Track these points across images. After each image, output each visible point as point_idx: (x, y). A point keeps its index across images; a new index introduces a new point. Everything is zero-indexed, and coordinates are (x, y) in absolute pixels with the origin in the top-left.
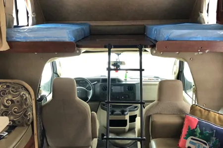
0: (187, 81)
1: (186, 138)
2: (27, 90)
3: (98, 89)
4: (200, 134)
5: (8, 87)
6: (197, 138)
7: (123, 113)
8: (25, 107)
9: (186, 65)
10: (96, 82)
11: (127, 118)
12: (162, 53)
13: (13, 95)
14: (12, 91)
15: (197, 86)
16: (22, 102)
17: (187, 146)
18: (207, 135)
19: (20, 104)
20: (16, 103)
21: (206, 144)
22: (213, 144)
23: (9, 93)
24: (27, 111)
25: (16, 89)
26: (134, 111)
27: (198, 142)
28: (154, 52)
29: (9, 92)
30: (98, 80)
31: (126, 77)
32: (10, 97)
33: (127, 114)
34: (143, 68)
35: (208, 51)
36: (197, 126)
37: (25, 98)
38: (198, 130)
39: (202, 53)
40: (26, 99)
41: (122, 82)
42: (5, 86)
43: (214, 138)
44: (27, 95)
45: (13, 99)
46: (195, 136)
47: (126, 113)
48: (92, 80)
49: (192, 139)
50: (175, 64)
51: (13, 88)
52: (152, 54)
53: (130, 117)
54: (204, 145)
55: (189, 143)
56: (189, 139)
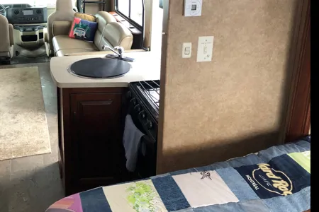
3: (10, 13)
4: (81, 26)
6: (80, 28)
7: (34, 30)
10: (8, 7)
11: (37, 33)
17: (74, 34)
18: (85, 26)
21: (84, 31)
22: (87, 30)
26: (42, 29)
27: (80, 30)
33: (37, 31)
36: (80, 22)
38: (81, 24)
41: (32, 6)
43: (88, 27)
49: (77, 29)
55: (75, 32)
56: (75, 30)
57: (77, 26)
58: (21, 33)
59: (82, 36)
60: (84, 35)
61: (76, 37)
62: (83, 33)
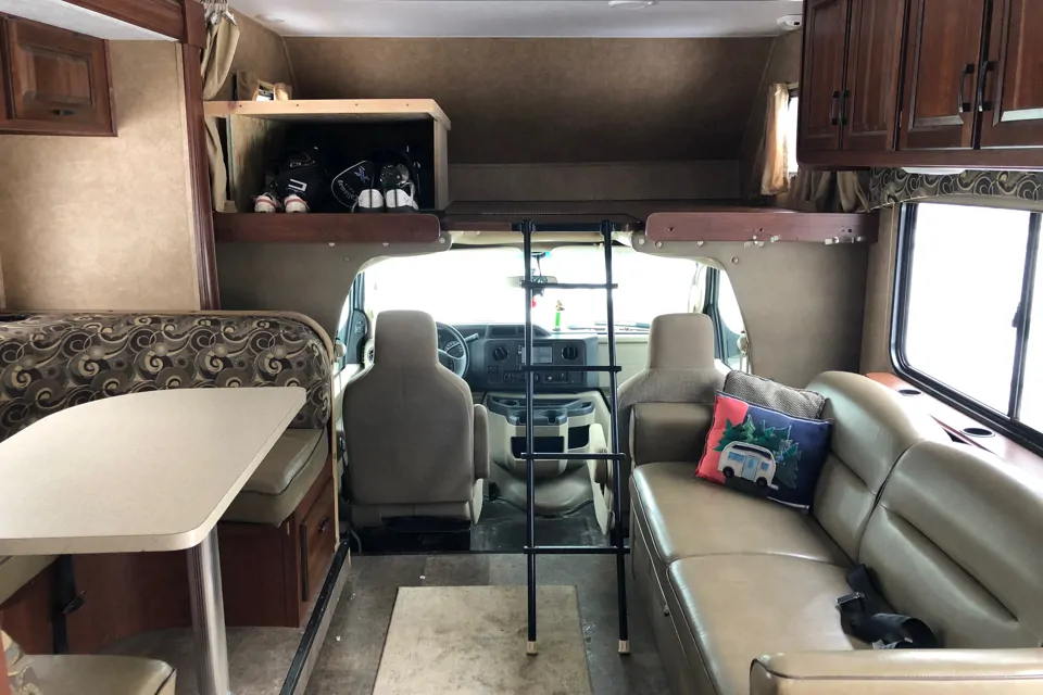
0: (728, 331)
1: (721, 449)
2: (317, 335)
3: (480, 356)
4: (754, 434)
5: (274, 325)
6: (747, 445)
7: (553, 419)
8: (316, 377)
9: (724, 279)
10: (474, 336)
11: (564, 431)
12: (660, 244)
13: (288, 346)
14: (287, 336)
15: (751, 335)
16: (309, 365)
17: (721, 468)
18: (772, 435)
19: (304, 371)
20: (294, 365)
21: (768, 456)
22: (785, 455)
23: (279, 341)
24: (320, 389)
25: (295, 333)
26: (582, 414)
27: (750, 453)
28: (642, 242)
29: (278, 338)
30: (480, 330)
31: (557, 324)
32: (280, 352)
33: (565, 421)
34: (613, 282)
35: (776, 238)
36: (746, 417)
37: (317, 354)
38: (751, 427)
39: (761, 244)
40: (319, 357)
41: (549, 335)
42: (267, 325)
43: (788, 442)
44: (321, 349)
45: (288, 357)
46: (744, 439)
47: (560, 418)
48: (466, 331)
49: (736, 447)
50: (694, 283)
51: (288, 328)
52: (636, 247)
53: (571, 430)
54: (765, 460)
55: (725, 458)
56: (728, 449)
57: (735, 434)
58: (511, 430)
59: (762, 480)
60: (769, 474)
61: (731, 483)
62: (766, 468)
